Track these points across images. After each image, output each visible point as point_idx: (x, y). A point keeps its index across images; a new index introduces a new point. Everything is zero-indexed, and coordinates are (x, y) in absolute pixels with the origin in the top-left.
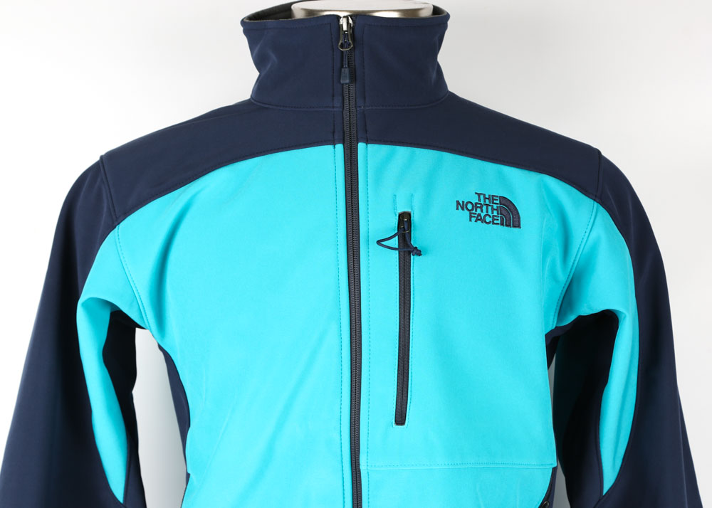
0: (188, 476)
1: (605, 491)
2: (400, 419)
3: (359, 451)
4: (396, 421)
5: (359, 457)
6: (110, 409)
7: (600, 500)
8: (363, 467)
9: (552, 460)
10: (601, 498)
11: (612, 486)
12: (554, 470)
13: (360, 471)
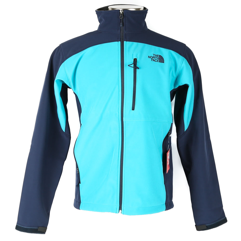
1: (185, 130)
4: (132, 109)
8: (124, 120)
10: (184, 132)
11: (187, 129)
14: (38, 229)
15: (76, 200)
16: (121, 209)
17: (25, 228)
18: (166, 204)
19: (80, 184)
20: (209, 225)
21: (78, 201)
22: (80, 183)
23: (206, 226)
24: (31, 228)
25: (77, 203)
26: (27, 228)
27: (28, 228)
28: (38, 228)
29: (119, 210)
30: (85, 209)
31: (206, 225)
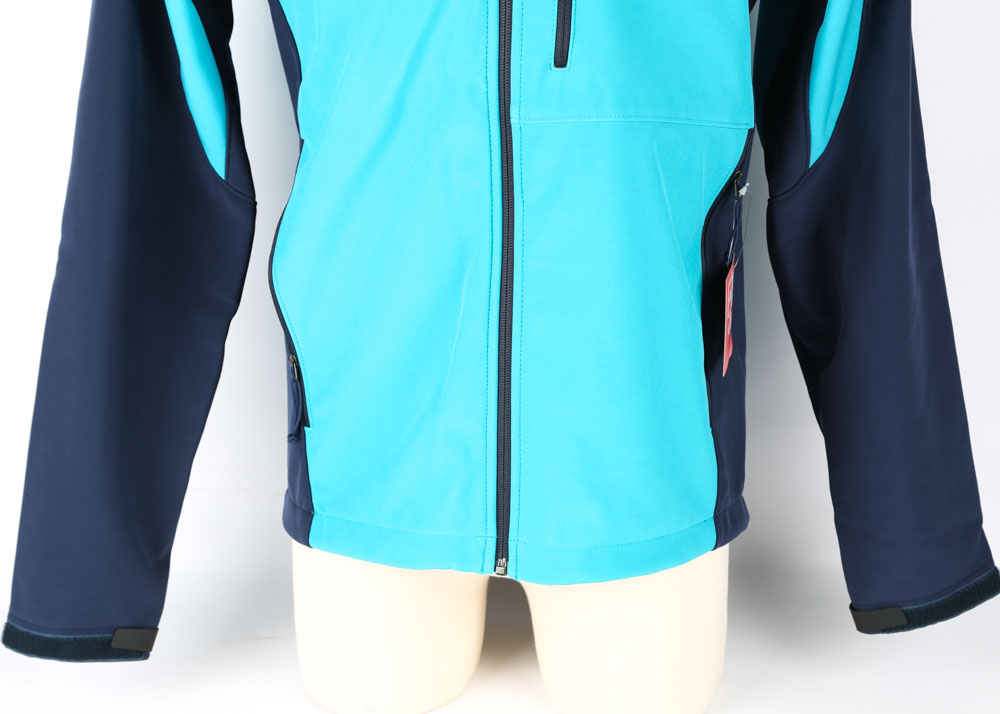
0: (302, 142)
1: (812, 161)
2: (561, 60)
3: (509, 101)
4: (555, 62)
5: (509, 109)
6: (201, 59)
7: (804, 174)
8: (514, 120)
9: (748, 120)
10: (807, 170)
11: (821, 156)
12: (751, 132)
13: (510, 126)
14: (110, 641)
15: (294, 498)
16: (507, 554)
17: (46, 639)
18: (716, 517)
19: (306, 428)
20: (917, 607)
21: (303, 508)
22: (309, 426)
23: (903, 611)
24: (78, 637)
25: (299, 515)
26: (57, 639)
27: (64, 637)
28: (114, 633)
29: (496, 559)
30: (333, 546)
31: (905, 608)
